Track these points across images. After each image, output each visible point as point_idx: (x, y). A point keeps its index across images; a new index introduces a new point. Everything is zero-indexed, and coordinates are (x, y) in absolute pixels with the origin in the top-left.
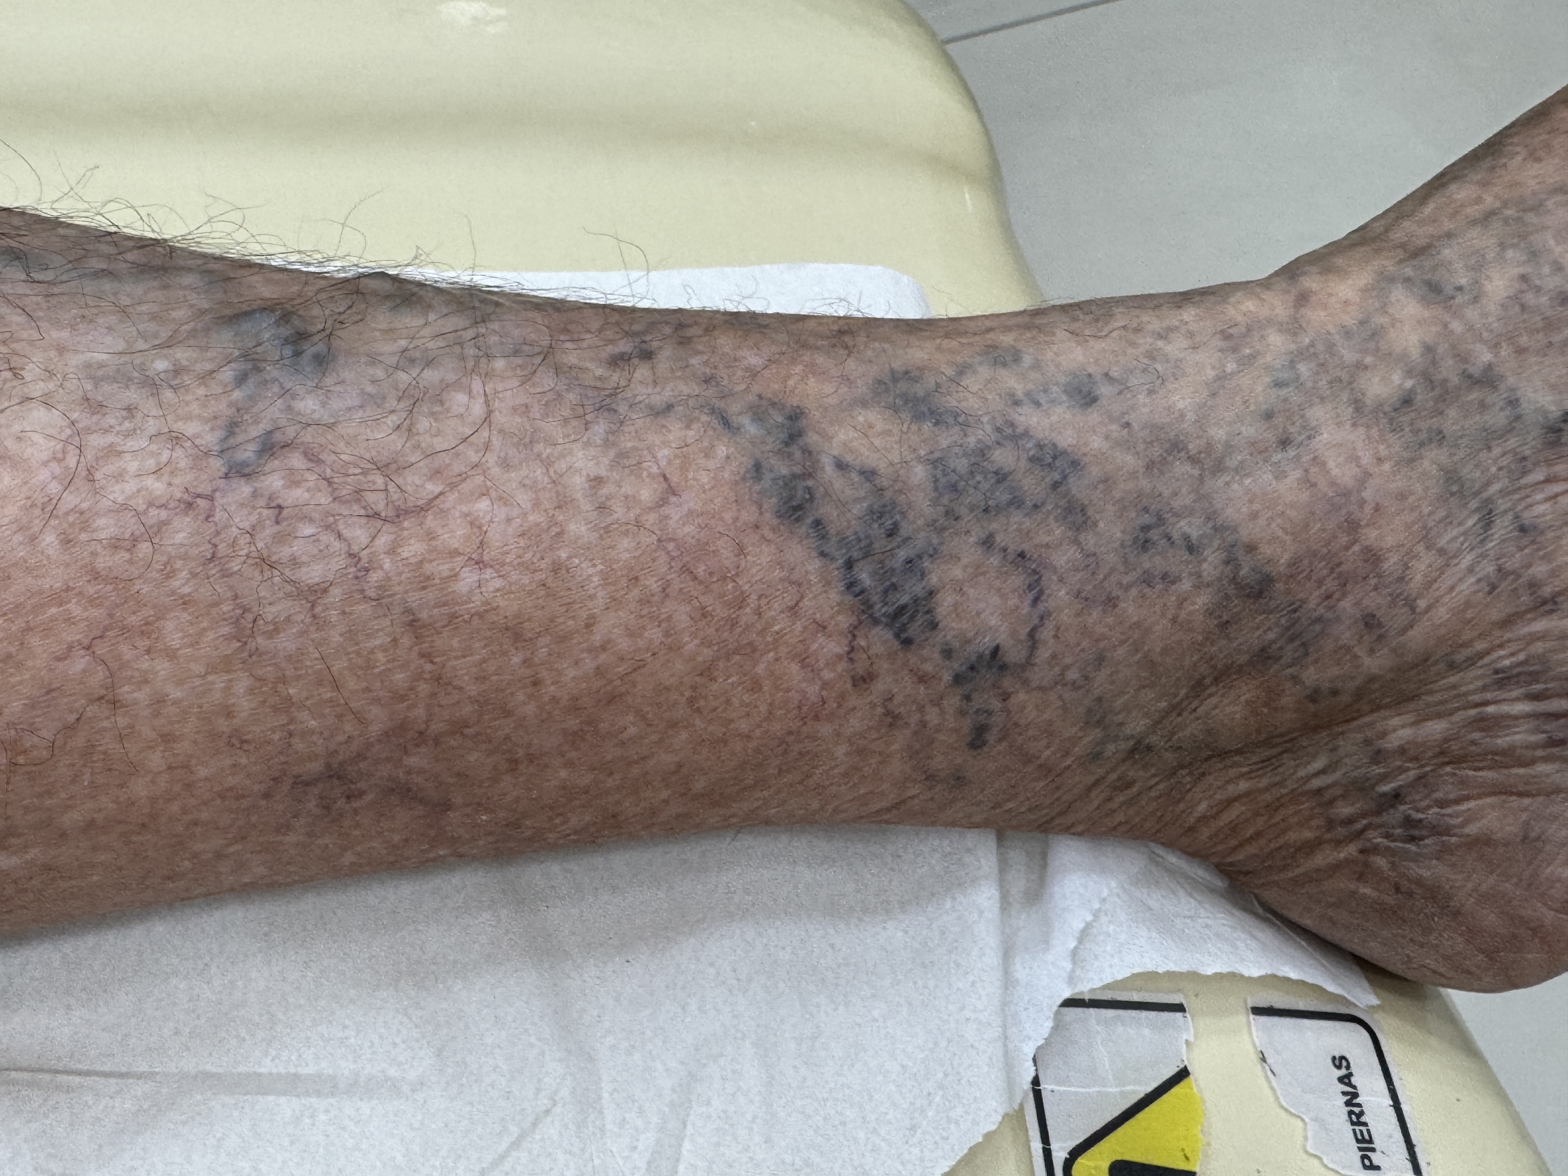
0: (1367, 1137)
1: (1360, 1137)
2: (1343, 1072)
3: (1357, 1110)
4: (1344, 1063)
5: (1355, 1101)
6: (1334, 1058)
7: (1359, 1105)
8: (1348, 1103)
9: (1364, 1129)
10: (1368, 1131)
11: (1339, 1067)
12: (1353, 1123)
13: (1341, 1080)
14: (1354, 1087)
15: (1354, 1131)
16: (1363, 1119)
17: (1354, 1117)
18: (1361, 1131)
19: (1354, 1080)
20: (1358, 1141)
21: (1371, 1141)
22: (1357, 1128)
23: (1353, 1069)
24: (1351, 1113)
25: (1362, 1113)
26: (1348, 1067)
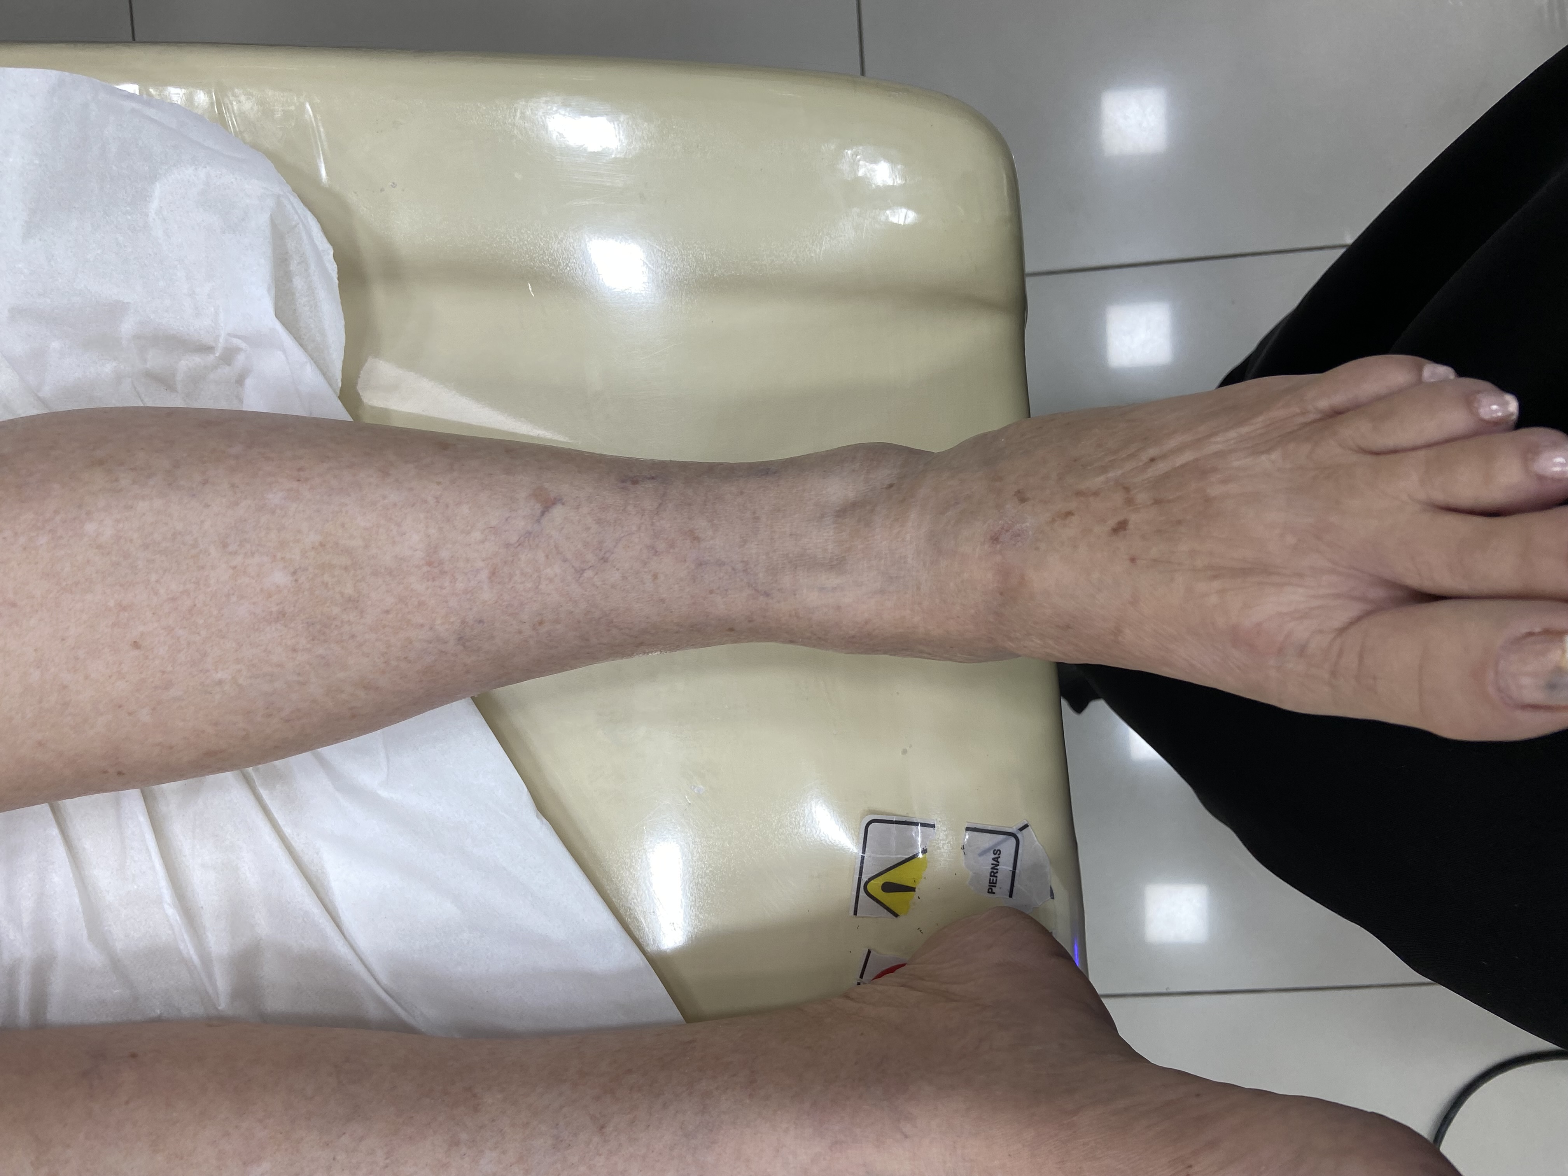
0: (994, 881)
1: (991, 881)
2: (997, 856)
3: (995, 871)
4: (999, 852)
5: (996, 868)
6: (995, 850)
7: (997, 869)
8: (992, 869)
9: (995, 879)
10: (996, 880)
11: (995, 854)
12: (991, 876)
13: (994, 859)
14: (999, 862)
15: (990, 879)
16: (996, 875)
17: (992, 874)
18: (993, 880)
19: (999, 860)
20: (990, 883)
21: (996, 883)
22: (992, 878)
23: (1001, 855)
24: (992, 872)
25: (997, 872)
26: (999, 854)
